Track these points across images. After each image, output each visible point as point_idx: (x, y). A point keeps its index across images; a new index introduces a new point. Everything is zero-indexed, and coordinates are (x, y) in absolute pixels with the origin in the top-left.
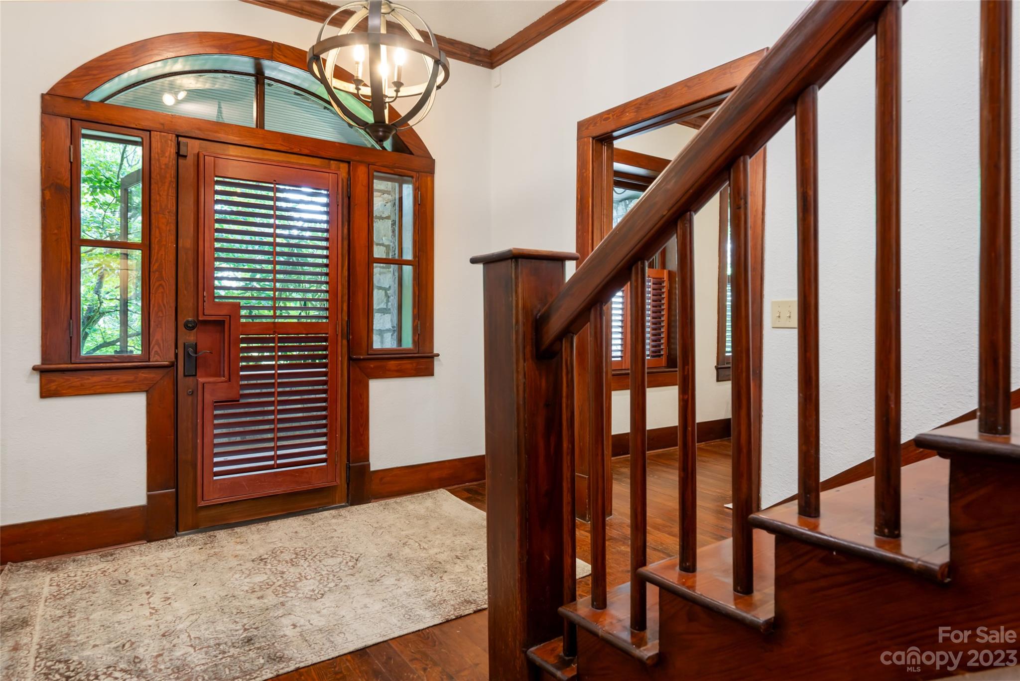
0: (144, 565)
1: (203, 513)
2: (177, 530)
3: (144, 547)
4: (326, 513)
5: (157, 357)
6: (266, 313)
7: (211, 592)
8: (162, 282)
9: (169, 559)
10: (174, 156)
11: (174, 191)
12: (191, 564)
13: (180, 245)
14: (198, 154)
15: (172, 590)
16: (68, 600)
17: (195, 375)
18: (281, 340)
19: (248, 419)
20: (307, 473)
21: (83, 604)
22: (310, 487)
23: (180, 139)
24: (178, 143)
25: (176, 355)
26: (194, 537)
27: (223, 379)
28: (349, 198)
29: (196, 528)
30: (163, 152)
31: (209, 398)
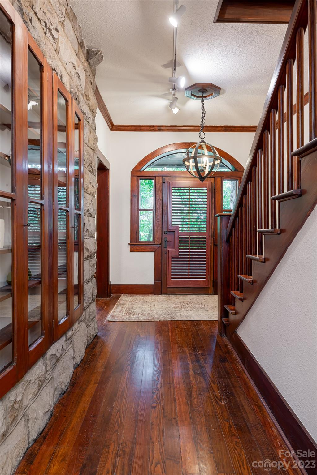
0: (152, 299)
1: (169, 289)
2: (162, 293)
3: (153, 296)
4: (205, 296)
5: (157, 242)
6: (186, 229)
7: (164, 306)
8: (158, 220)
9: (158, 299)
10: (162, 183)
11: (162, 193)
12: (162, 301)
13: (163, 209)
14: (168, 181)
15: (156, 304)
16: (134, 302)
17: (167, 248)
18: (191, 238)
19: (181, 262)
20: (199, 281)
21: (137, 303)
22: (200, 286)
23: (164, 178)
24: (163, 179)
25: (162, 241)
26: (166, 296)
27: (174, 249)
28: (214, 189)
29: (167, 293)
30: (159, 182)
31: (170, 255)
